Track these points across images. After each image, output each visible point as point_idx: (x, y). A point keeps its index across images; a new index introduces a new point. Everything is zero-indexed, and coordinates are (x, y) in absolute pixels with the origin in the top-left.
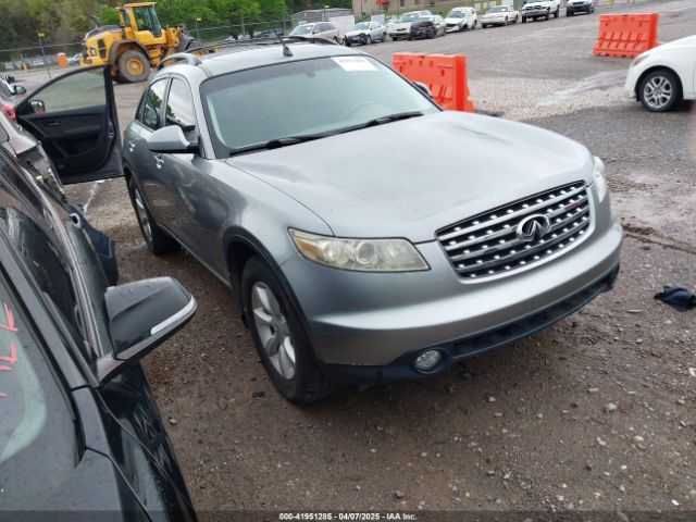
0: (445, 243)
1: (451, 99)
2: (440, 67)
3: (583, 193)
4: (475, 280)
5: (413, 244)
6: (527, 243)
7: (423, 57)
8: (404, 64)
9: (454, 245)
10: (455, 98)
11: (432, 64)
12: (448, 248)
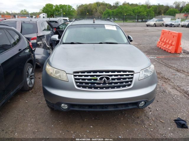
0: (75, 76)
1: (174, 45)
2: (173, 35)
3: (132, 75)
4: (81, 89)
5: (66, 74)
6: (102, 83)
7: (169, 31)
8: (164, 33)
9: (77, 77)
10: (175, 45)
11: (171, 33)
12: (75, 77)
